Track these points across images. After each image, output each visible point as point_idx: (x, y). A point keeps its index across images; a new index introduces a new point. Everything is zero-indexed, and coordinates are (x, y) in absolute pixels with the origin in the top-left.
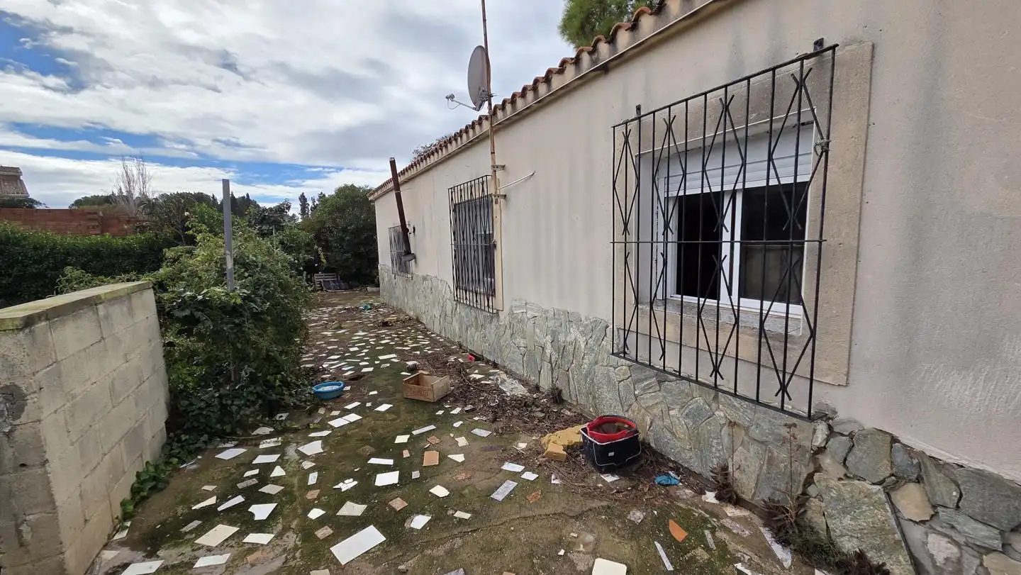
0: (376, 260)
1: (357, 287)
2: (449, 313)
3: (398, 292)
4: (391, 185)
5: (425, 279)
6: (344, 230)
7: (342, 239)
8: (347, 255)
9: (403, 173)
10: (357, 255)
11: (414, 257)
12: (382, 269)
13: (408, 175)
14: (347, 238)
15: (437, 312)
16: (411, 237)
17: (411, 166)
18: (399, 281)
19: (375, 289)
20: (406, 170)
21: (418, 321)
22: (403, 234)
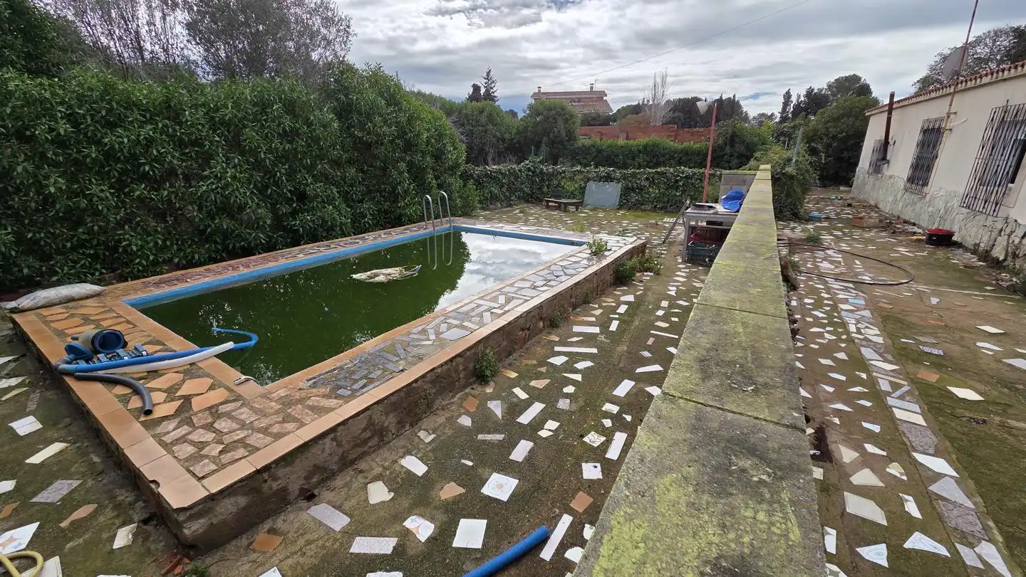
0: (856, 164)
1: (830, 186)
2: (898, 199)
3: (868, 187)
4: (887, 108)
5: (891, 177)
6: (834, 137)
7: (829, 145)
8: (830, 159)
9: (899, 102)
10: (839, 159)
11: (888, 162)
12: (859, 171)
13: (901, 104)
14: (835, 144)
15: (891, 199)
16: (890, 148)
17: (905, 99)
18: (871, 180)
19: (847, 189)
20: (901, 101)
21: (876, 207)
22: (884, 147)
